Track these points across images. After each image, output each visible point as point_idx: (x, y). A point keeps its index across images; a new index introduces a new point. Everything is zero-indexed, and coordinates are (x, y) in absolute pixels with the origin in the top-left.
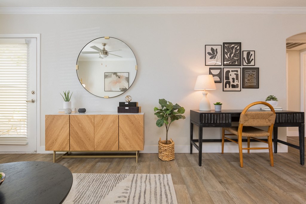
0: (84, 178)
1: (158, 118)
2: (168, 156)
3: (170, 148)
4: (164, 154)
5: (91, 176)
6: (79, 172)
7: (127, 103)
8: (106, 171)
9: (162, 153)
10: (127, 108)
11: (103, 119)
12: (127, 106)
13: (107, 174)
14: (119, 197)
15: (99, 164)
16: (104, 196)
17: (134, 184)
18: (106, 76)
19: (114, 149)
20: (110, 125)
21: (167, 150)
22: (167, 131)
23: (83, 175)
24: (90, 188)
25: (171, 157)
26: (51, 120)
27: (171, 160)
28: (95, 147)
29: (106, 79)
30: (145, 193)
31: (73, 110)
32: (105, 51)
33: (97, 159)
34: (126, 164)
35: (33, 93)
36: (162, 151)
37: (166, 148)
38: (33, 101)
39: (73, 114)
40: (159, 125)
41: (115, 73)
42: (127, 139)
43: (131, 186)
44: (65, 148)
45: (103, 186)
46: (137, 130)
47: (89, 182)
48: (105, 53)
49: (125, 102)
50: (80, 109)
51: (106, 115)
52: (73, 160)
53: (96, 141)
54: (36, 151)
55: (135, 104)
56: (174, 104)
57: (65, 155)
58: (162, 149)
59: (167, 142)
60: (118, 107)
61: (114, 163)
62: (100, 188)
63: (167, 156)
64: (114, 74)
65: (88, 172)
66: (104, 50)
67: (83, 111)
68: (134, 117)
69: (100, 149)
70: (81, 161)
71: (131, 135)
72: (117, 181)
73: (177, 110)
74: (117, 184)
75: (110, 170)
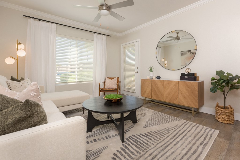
0: (156, 113)
1: (213, 86)
2: (225, 119)
3: (227, 112)
4: (220, 117)
5: (160, 113)
6: (155, 110)
7: (187, 74)
8: (169, 114)
9: (218, 115)
10: (186, 77)
11: (168, 83)
12: (186, 75)
13: (169, 115)
14: (171, 127)
15: (167, 110)
16: (163, 124)
17: (184, 125)
18: (182, 54)
19: (176, 102)
20: (173, 87)
21: (223, 114)
22: (225, 98)
23: (156, 112)
24: (157, 118)
25: (228, 121)
26: (144, 81)
27: (227, 124)
28: (164, 99)
29: (182, 56)
30: (189, 132)
31: (154, 77)
32: (178, 38)
33: (167, 107)
34: (184, 115)
35: (137, 68)
36: (218, 113)
37: (222, 112)
38: (137, 72)
39: (154, 79)
40: (213, 91)
41: (190, 51)
42: (184, 97)
43: (181, 126)
44: (149, 96)
45: (164, 120)
46: (193, 93)
47: (158, 116)
48: (178, 39)
49: (185, 73)
50: (157, 77)
51: (171, 81)
52: (154, 104)
53: (165, 95)
54: (139, 97)
55: (193, 74)
56: (234, 75)
57: (151, 101)
58: (218, 112)
59: (224, 108)
60: (180, 76)
61: (177, 112)
62: (162, 120)
63: (223, 119)
64: (188, 52)
65: (159, 111)
66: (178, 36)
67: (159, 78)
68: (190, 83)
69: (167, 101)
70: (158, 106)
71: (188, 96)
72: (174, 120)
73: (237, 80)
74: (173, 122)
75: (172, 114)
